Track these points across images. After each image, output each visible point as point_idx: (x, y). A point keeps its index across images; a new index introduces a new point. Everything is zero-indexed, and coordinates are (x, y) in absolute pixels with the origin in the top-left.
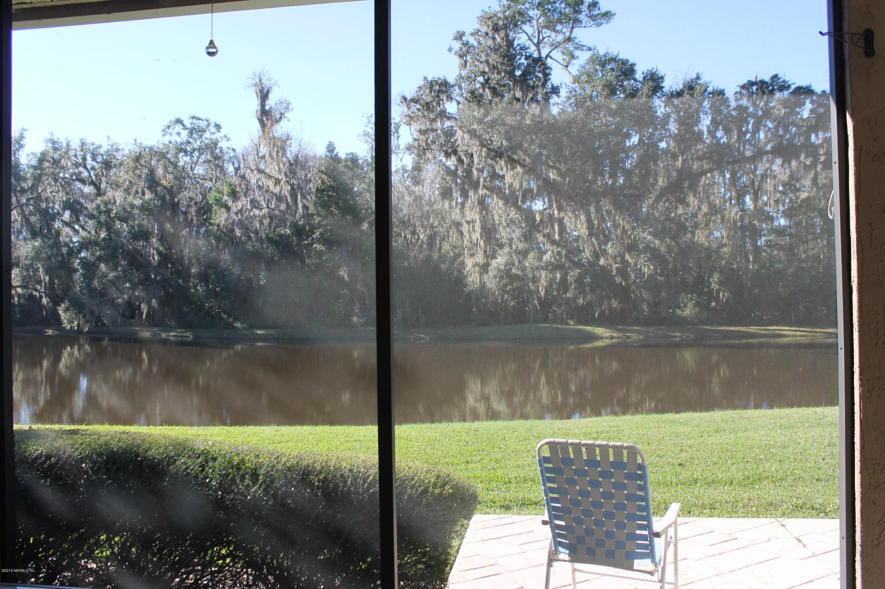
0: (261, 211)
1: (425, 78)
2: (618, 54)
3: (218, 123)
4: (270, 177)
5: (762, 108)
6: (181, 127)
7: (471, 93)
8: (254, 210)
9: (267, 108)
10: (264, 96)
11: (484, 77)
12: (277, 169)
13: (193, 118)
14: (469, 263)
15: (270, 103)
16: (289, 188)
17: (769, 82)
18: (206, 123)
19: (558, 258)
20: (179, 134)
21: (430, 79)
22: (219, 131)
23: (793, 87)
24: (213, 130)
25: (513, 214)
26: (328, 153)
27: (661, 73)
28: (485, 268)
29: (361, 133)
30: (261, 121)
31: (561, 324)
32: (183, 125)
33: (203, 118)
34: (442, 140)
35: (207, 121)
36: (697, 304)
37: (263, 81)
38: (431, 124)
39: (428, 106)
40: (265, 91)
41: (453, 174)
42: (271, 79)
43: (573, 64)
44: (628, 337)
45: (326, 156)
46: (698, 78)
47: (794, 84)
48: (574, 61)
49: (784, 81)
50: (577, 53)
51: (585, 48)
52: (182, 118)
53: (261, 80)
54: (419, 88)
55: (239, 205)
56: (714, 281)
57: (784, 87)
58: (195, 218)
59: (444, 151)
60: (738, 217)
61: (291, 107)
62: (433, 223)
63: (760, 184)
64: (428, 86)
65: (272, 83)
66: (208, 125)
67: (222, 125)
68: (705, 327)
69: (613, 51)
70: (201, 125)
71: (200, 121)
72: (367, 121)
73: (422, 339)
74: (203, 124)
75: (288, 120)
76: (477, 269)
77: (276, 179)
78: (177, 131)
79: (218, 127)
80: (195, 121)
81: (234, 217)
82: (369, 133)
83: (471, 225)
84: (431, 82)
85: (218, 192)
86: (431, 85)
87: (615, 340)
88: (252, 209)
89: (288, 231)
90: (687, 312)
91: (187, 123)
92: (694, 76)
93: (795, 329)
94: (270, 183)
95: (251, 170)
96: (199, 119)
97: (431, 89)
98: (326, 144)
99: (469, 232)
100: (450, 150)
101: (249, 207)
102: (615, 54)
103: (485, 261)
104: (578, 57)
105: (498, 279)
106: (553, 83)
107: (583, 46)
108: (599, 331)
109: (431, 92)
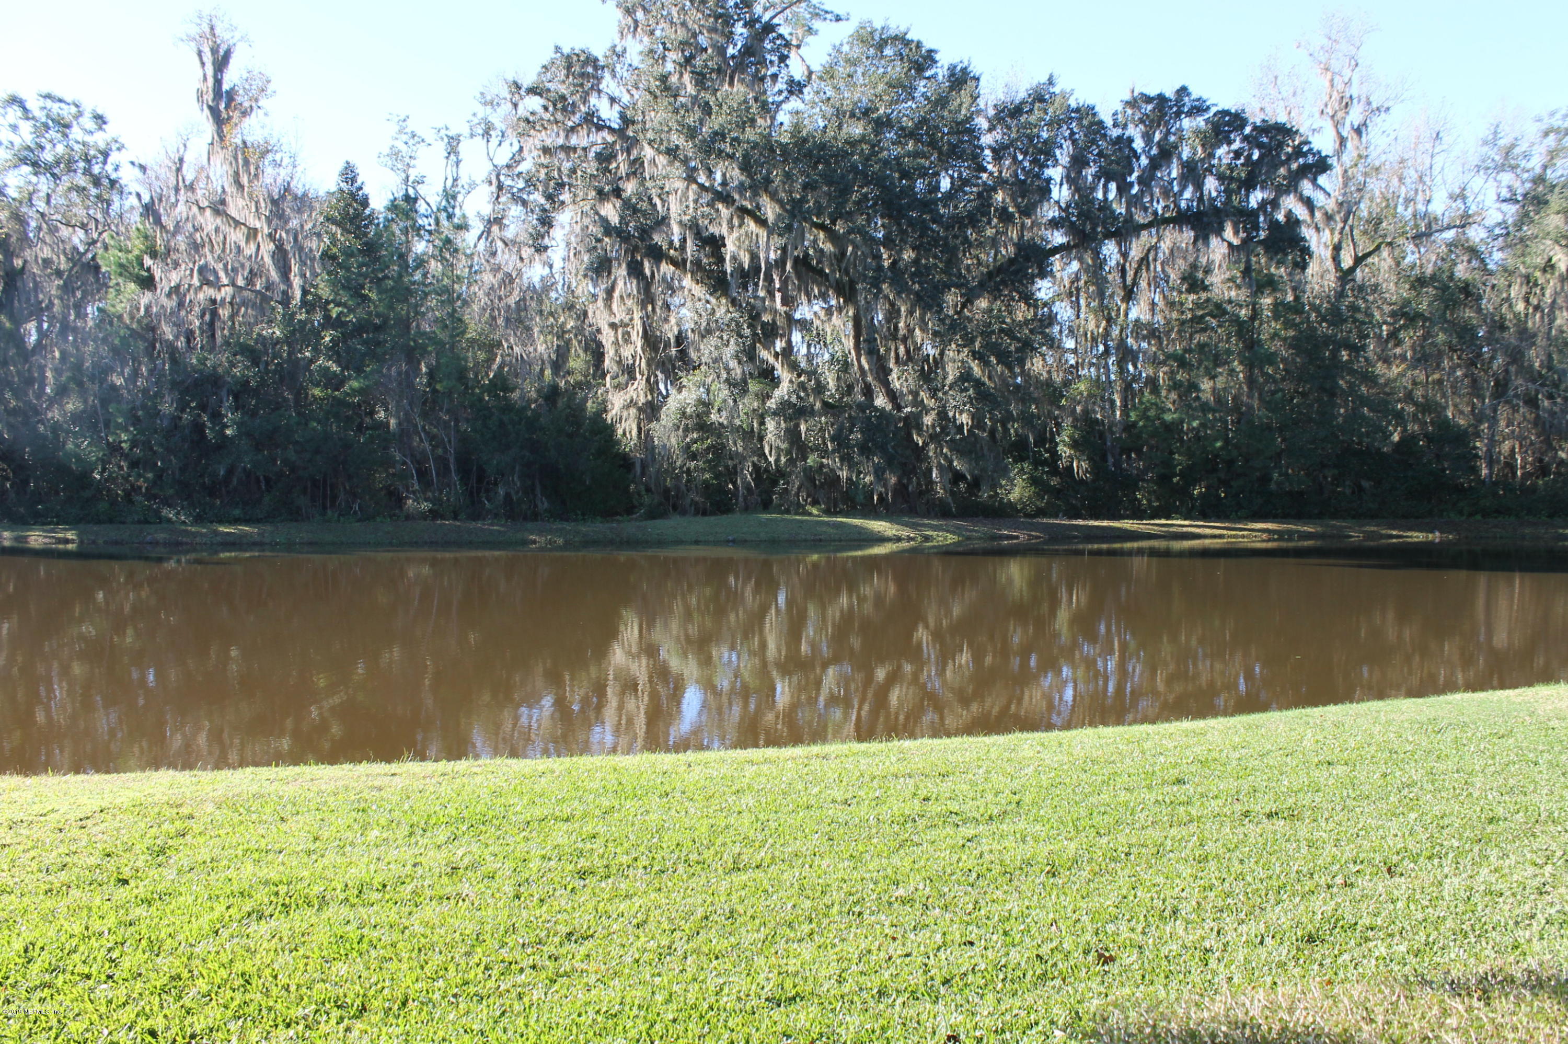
0: (219, 290)
1: (558, 49)
2: (908, 30)
3: (100, 112)
4: (237, 223)
5: (1159, 142)
6: (19, 113)
7: (660, 80)
8: (205, 287)
9: (226, 87)
10: (222, 62)
11: (683, 51)
12: (254, 210)
13: (48, 96)
14: (617, 402)
15: (230, 79)
16: (272, 246)
17: (1173, 97)
18: (73, 110)
19: (802, 394)
20: (14, 128)
21: (566, 50)
22: (100, 128)
23: (1213, 110)
24: (90, 125)
25: (723, 310)
26: (343, 185)
27: (975, 70)
28: (651, 410)
29: (387, 151)
30: (214, 111)
31: (797, 514)
32: (25, 110)
33: (69, 100)
34: (592, 167)
35: (77, 106)
36: (1034, 481)
37: (218, 31)
38: (567, 137)
39: (562, 104)
40: (222, 52)
41: (618, 233)
42: (233, 28)
43: (807, 44)
44: (927, 538)
45: (341, 191)
46: (1051, 82)
47: (1216, 105)
48: (810, 39)
49: (1198, 100)
50: (817, 24)
51: (829, 16)
52: (22, 95)
53: (212, 28)
54: (545, 67)
55: (175, 277)
56: (1064, 441)
57: (1199, 109)
58: (56, 301)
59: (595, 188)
60: (1101, 330)
61: (271, 88)
62: (564, 324)
63: (1136, 274)
64: (560, 63)
65: (238, 35)
66: (80, 114)
67: (108, 116)
68: (1045, 521)
69: (897, 25)
70: (64, 113)
71: (62, 105)
72: (397, 128)
73: (534, 542)
74: (67, 112)
75: (266, 114)
76: (633, 411)
77: (249, 228)
78: (12, 121)
79: (100, 120)
80: (49, 104)
81: (164, 300)
82: (400, 151)
83: (620, 331)
84: (568, 57)
85: (120, 251)
86: (569, 61)
87: (905, 545)
88: (201, 287)
89: (278, 333)
90: (1015, 495)
91: (34, 105)
92: (1044, 79)
93: (1201, 523)
94: (237, 236)
95: (200, 208)
96: (61, 101)
97: (569, 67)
98: (341, 166)
99: (616, 343)
100: (607, 188)
101: (196, 281)
102: (903, 29)
103: (649, 398)
104: (816, 33)
105: (680, 432)
106: (792, 73)
107: (827, 12)
108: (878, 526)
109: (567, 77)
